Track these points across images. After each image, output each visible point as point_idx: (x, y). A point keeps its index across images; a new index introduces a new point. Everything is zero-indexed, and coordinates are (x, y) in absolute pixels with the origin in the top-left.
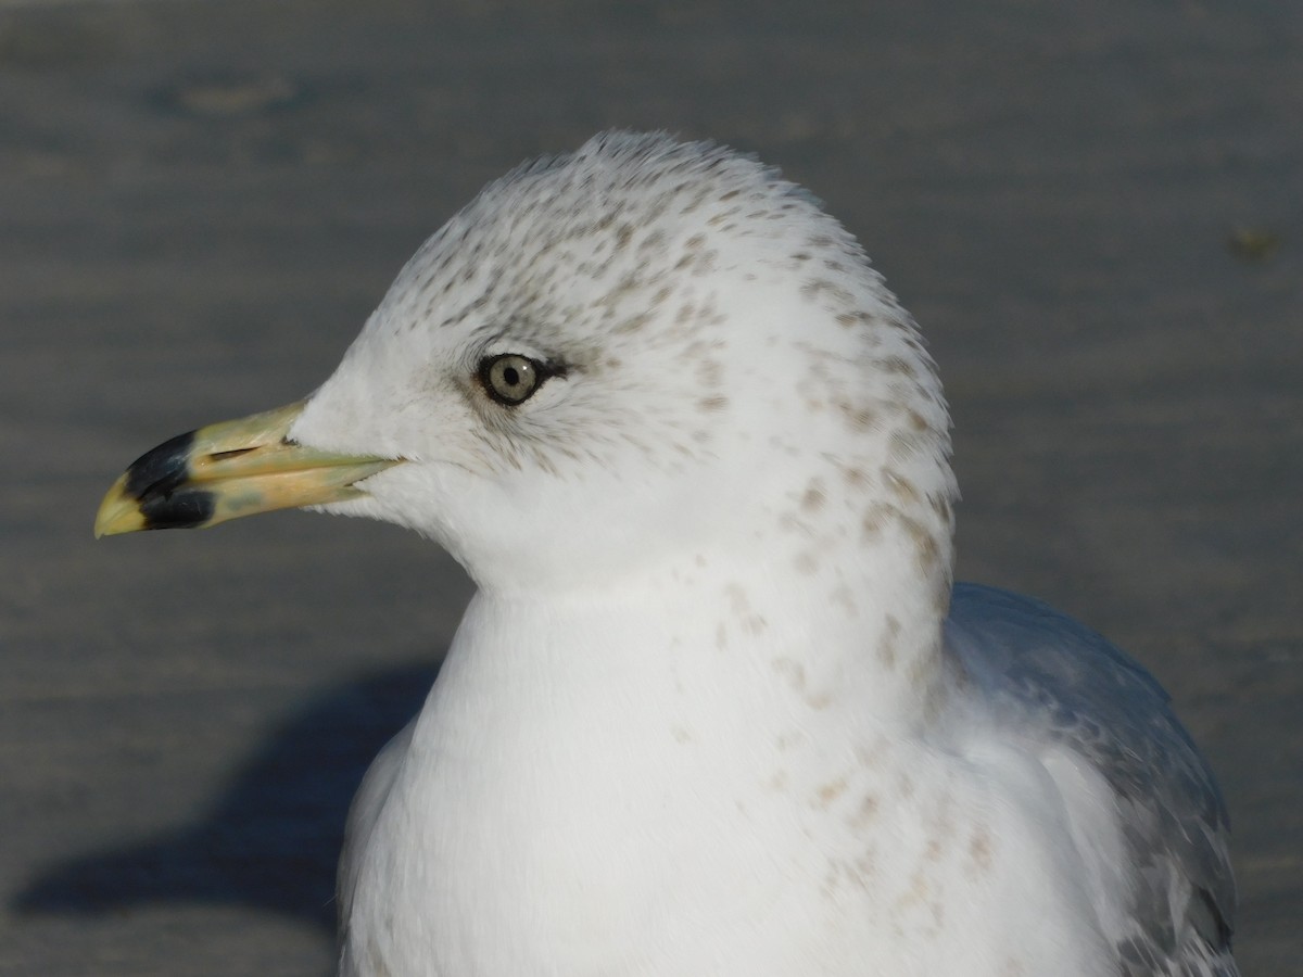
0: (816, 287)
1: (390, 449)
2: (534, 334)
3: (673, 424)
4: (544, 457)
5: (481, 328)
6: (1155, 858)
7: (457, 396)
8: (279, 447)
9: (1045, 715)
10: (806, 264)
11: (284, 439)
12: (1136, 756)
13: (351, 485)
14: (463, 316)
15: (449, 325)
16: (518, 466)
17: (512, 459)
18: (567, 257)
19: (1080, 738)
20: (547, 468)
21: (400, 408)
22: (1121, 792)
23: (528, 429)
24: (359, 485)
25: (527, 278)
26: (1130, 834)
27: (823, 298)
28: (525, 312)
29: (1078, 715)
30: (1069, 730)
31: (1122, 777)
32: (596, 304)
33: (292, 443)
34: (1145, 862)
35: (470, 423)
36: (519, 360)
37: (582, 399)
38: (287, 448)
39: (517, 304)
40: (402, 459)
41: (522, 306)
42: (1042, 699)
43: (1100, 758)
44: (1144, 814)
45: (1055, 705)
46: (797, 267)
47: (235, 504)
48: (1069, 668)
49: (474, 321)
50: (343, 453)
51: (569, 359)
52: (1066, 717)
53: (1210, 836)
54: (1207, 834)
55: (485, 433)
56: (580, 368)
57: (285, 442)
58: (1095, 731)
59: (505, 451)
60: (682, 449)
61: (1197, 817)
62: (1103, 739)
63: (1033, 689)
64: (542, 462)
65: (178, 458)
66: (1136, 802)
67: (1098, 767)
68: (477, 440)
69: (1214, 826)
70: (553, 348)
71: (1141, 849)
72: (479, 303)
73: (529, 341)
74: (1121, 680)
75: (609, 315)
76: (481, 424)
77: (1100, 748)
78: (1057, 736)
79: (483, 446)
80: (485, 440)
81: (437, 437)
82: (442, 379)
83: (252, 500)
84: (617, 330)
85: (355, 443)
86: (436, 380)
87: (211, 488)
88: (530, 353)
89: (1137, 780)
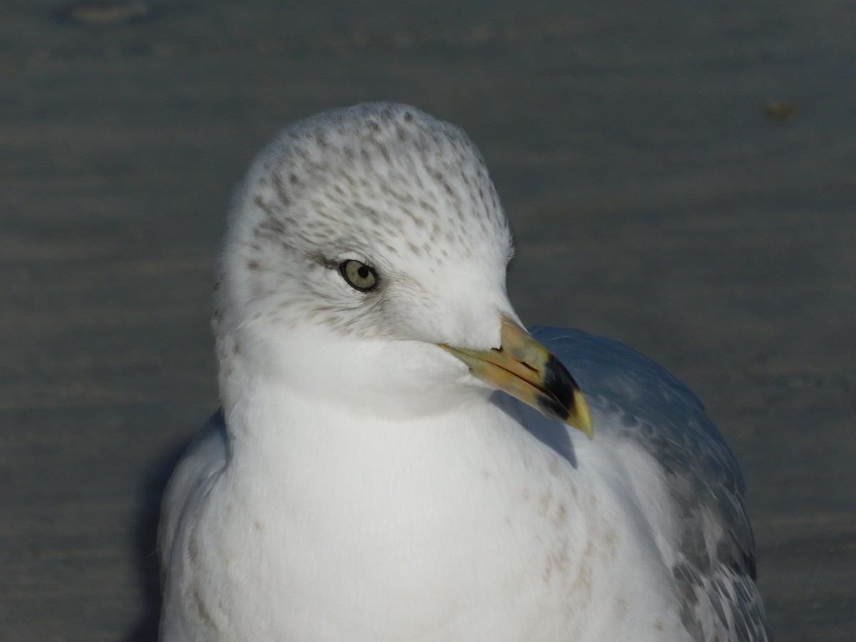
6: (693, 512)
9: (616, 418)
12: (676, 443)
19: (642, 436)
22: (669, 470)
26: (675, 495)
29: (637, 419)
30: (633, 430)
31: (668, 459)
34: (688, 515)
42: (613, 409)
43: (654, 448)
44: (684, 483)
45: (622, 413)
48: (631, 389)
52: (630, 420)
53: (730, 497)
54: (728, 497)
58: (650, 431)
61: (721, 485)
62: (655, 435)
63: (605, 402)
66: (679, 476)
67: (652, 454)
69: (732, 491)
71: (685, 506)
74: (667, 397)
77: (654, 441)
78: (627, 434)
89: (679, 461)
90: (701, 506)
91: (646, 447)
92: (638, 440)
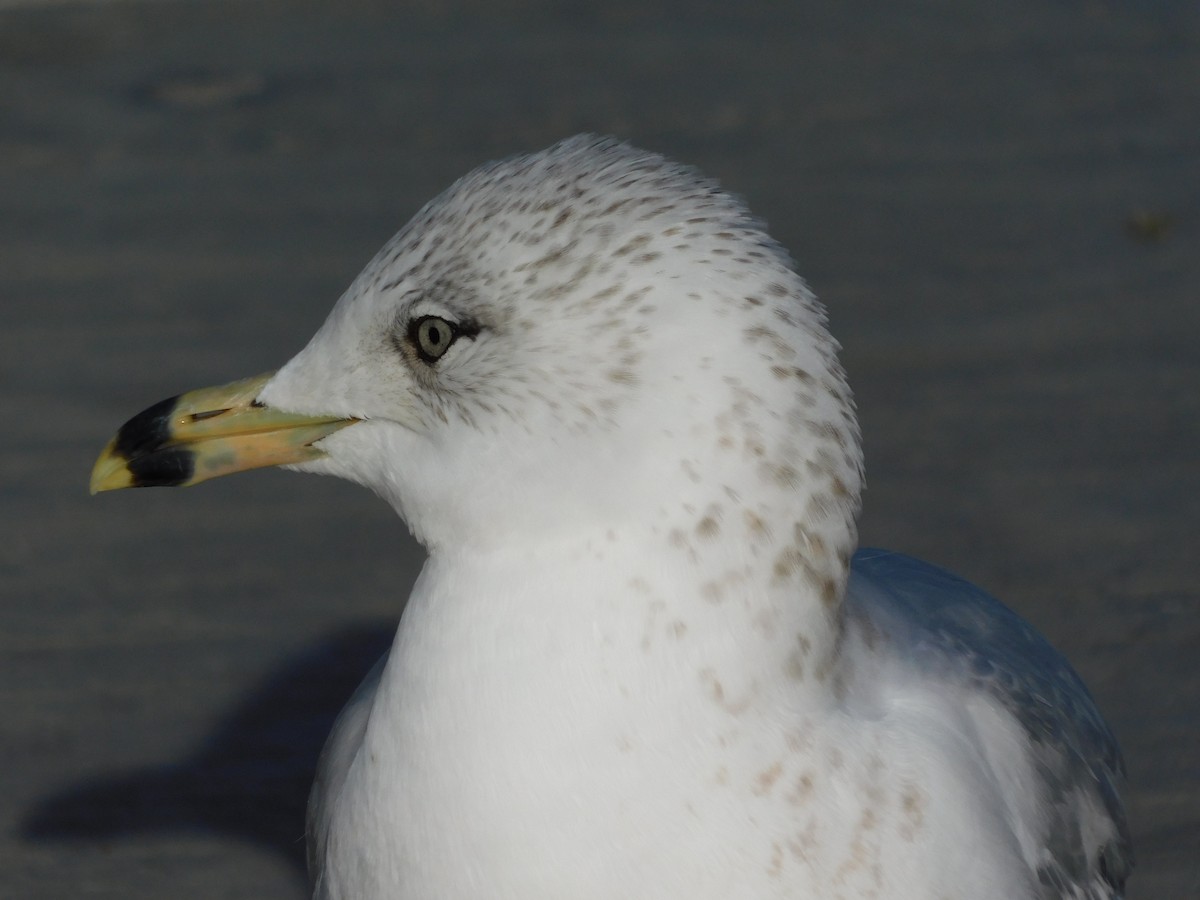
0: (759, 332)
1: (344, 408)
2: (453, 298)
3: (579, 386)
4: (465, 410)
5: (411, 292)
6: (1066, 795)
7: (396, 358)
8: (248, 409)
9: (964, 662)
10: (756, 308)
11: (254, 401)
12: (1044, 700)
13: (310, 445)
14: (399, 281)
15: (387, 290)
16: (445, 420)
17: (440, 413)
18: (504, 225)
19: (998, 687)
20: (469, 421)
21: (350, 370)
22: (1034, 736)
23: (448, 385)
24: (318, 445)
25: (462, 244)
26: (1042, 772)
27: (763, 345)
28: (449, 277)
29: (993, 665)
30: (989, 679)
31: (1035, 722)
32: (520, 269)
33: (260, 405)
34: (1058, 798)
35: (408, 382)
36: (439, 322)
37: (490, 354)
38: (255, 409)
39: (446, 269)
40: (355, 419)
41: (449, 272)
42: (959, 649)
43: (1015, 706)
44: (1055, 756)
45: (972, 655)
46: (746, 308)
47: (213, 463)
48: (982, 624)
49: (407, 285)
50: (304, 413)
51: (481, 321)
52: (982, 666)
55: (418, 391)
56: (490, 328)
57: (254, 404)
59: (435, 406)
60: (587, 411)
62: (1016, 687)
63: (948, 639)
64: (464, 415)
65: (161, 418)
68: (411, 396)
70: (468, 311)
71: (1054, 787)
72: (414, 271)
73: (446, 304)
75: (531, 280)
76: (416, 383)
77: (1015, 696)
78: (979, 684)
79: (417, 403)
80: (419, 396)
81: (380, 395)
82: (383, 342)
83: (226, 460)
84: (536, 296)
85: (312, 405)
86: (378, 343)
87: (191, 448)
88: (447, 315)
89: (1049, 726)
90: (1077, 788)
91: (1005, 703)
92: (995, 692)
